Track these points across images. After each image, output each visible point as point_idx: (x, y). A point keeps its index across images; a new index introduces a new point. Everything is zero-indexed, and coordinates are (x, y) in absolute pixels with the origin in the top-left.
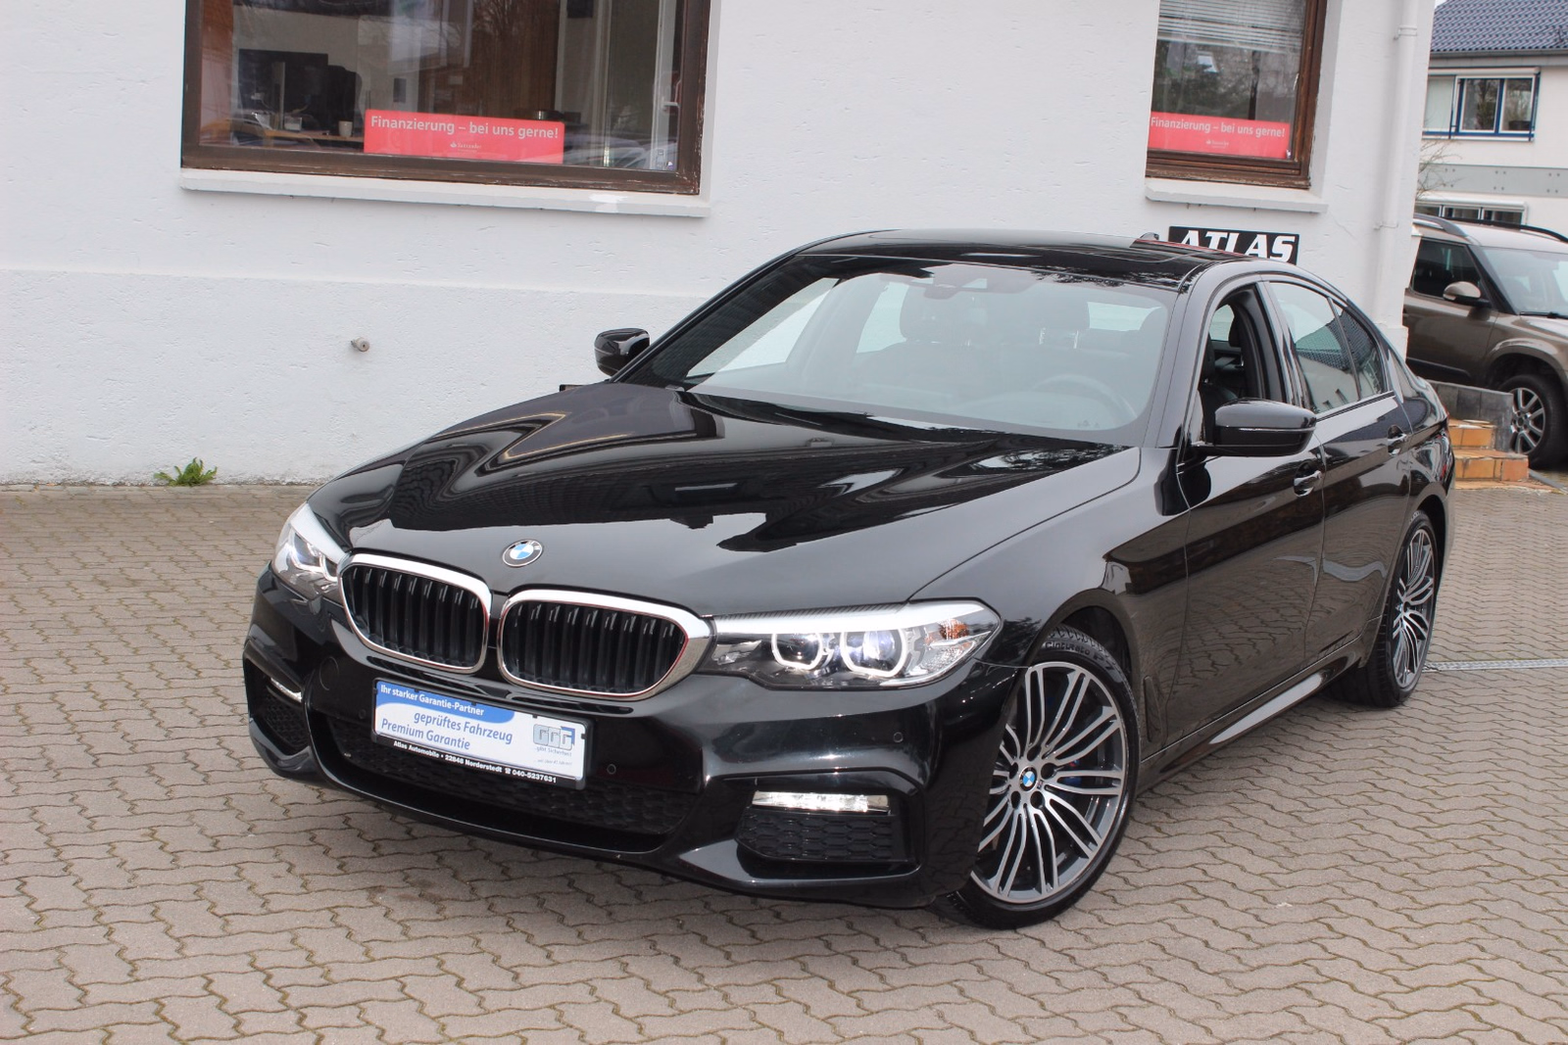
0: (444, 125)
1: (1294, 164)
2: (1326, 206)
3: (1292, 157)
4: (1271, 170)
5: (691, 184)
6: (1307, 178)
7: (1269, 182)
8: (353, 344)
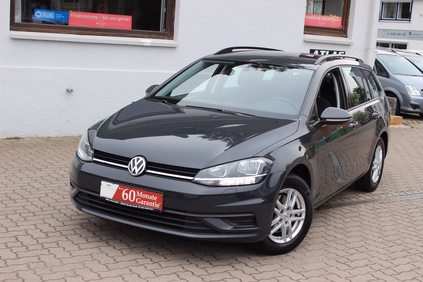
0: (94, 16)
1: (343, 30)
2: (353, 43)
3: (342, 27)
4: (337, 32)
5: (171, 36)
6: (346, 34)
7: (336, 35)
8: (68, 91)
